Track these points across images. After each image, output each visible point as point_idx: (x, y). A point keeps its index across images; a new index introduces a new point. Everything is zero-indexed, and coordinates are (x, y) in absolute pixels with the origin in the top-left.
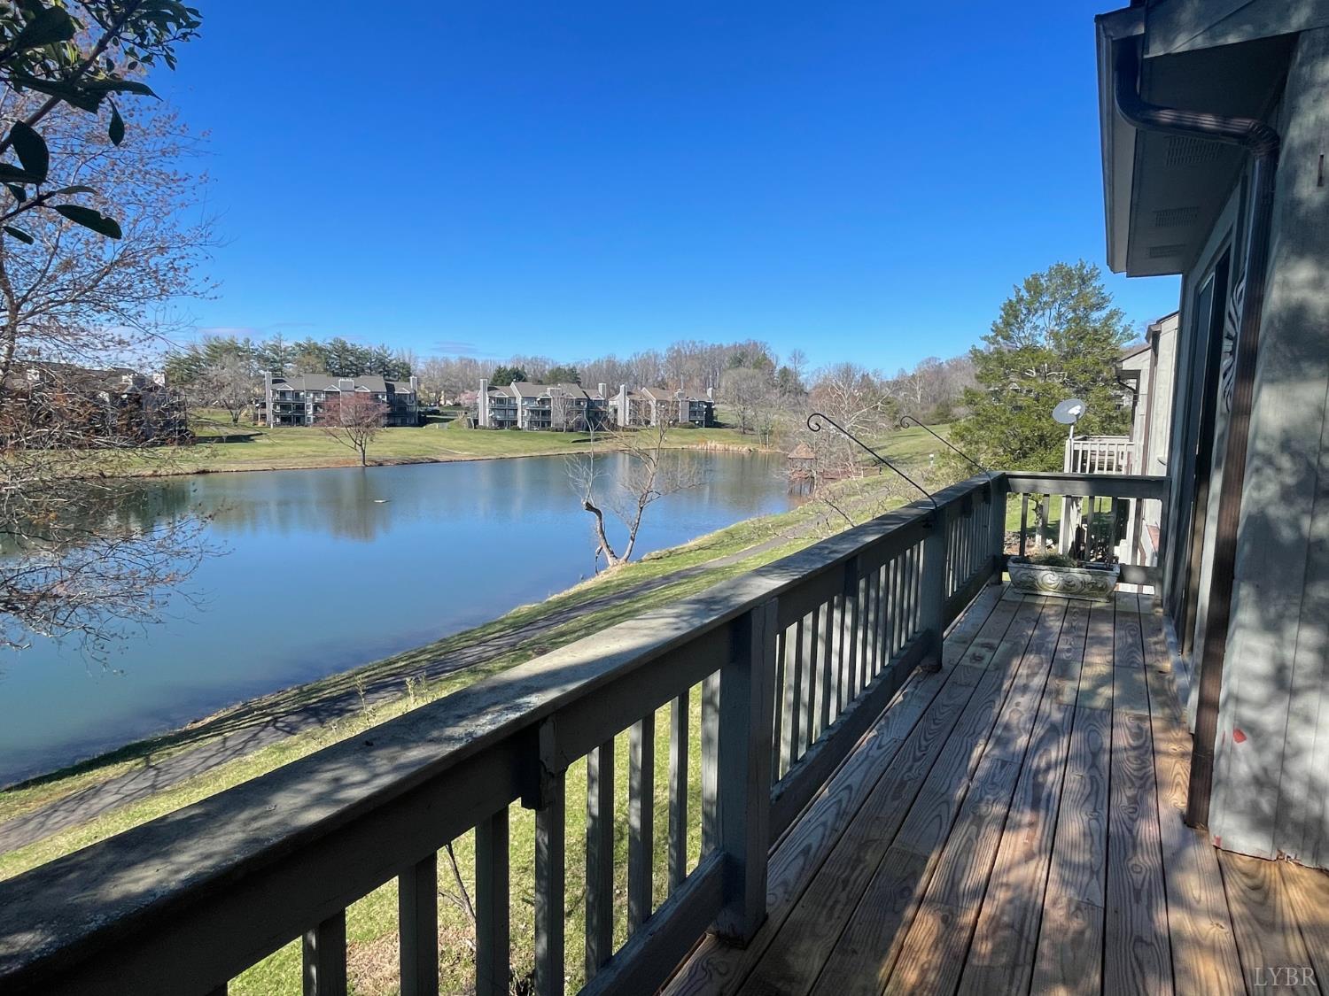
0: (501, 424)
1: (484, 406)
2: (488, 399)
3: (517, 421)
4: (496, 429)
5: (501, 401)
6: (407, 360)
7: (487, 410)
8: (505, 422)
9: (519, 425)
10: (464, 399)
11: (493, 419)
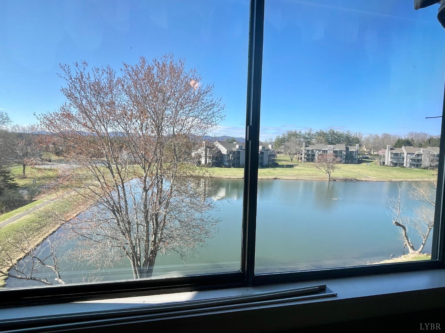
0: (395, 165)
1: (388, 157)
2: (390, 153)
3: (404, 164)
4: (393, 167)
5: (396, 154)
6: (358, 136)
7: (389, 158)
8: (398, 163)
9: (405, 165)
10: (380, 153)
11: (392, 162)
